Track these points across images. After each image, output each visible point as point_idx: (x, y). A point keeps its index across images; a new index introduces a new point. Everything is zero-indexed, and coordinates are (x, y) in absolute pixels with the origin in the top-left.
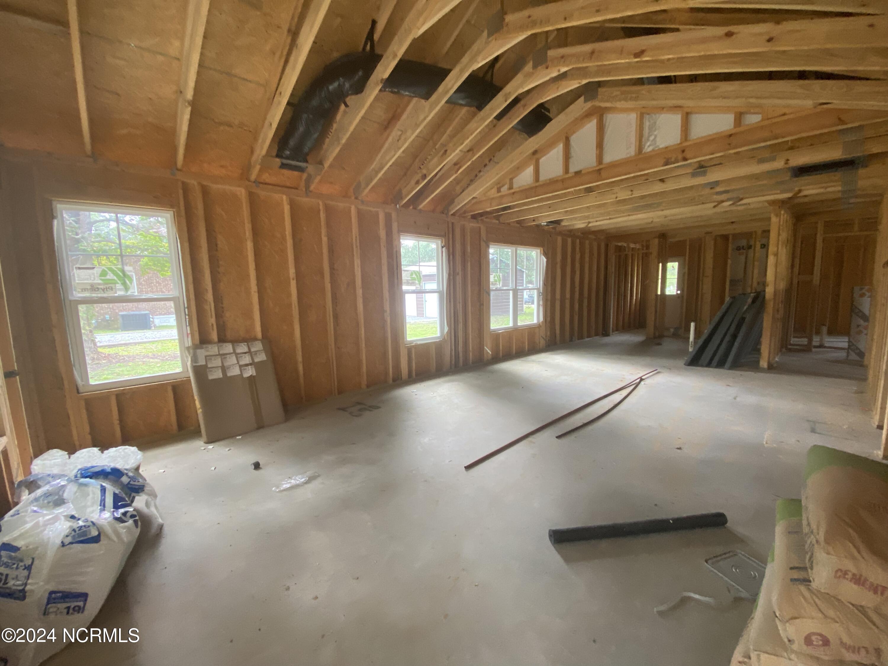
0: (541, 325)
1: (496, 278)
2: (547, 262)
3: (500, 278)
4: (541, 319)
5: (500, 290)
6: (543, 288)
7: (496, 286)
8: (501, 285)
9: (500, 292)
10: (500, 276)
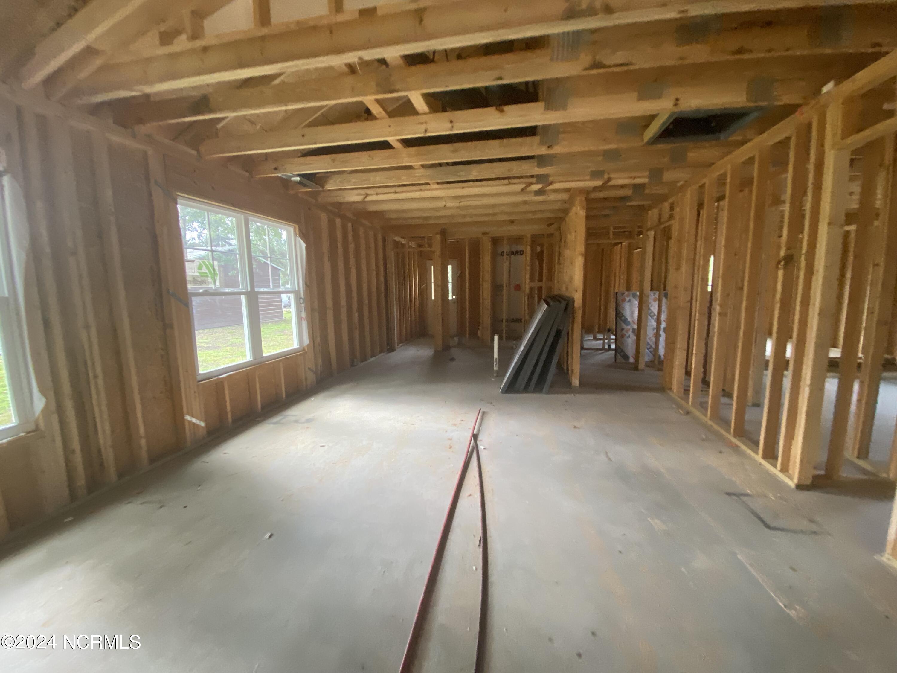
0: (306, 350)
1: (204, 270)
2: (307, 248)
3: (214, 270)
4: (306, 341)
5: (216, 293)
6: (305, 291)
7: (205, 286)
8: (218, 284)
9: (217, 298)
10: (213, 266)
